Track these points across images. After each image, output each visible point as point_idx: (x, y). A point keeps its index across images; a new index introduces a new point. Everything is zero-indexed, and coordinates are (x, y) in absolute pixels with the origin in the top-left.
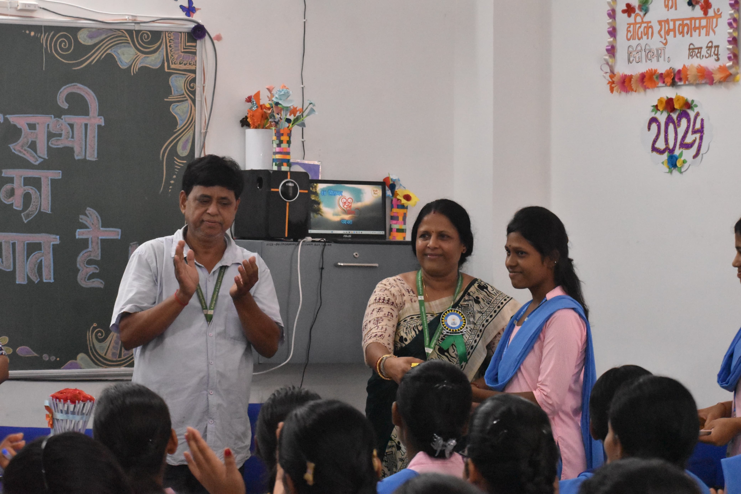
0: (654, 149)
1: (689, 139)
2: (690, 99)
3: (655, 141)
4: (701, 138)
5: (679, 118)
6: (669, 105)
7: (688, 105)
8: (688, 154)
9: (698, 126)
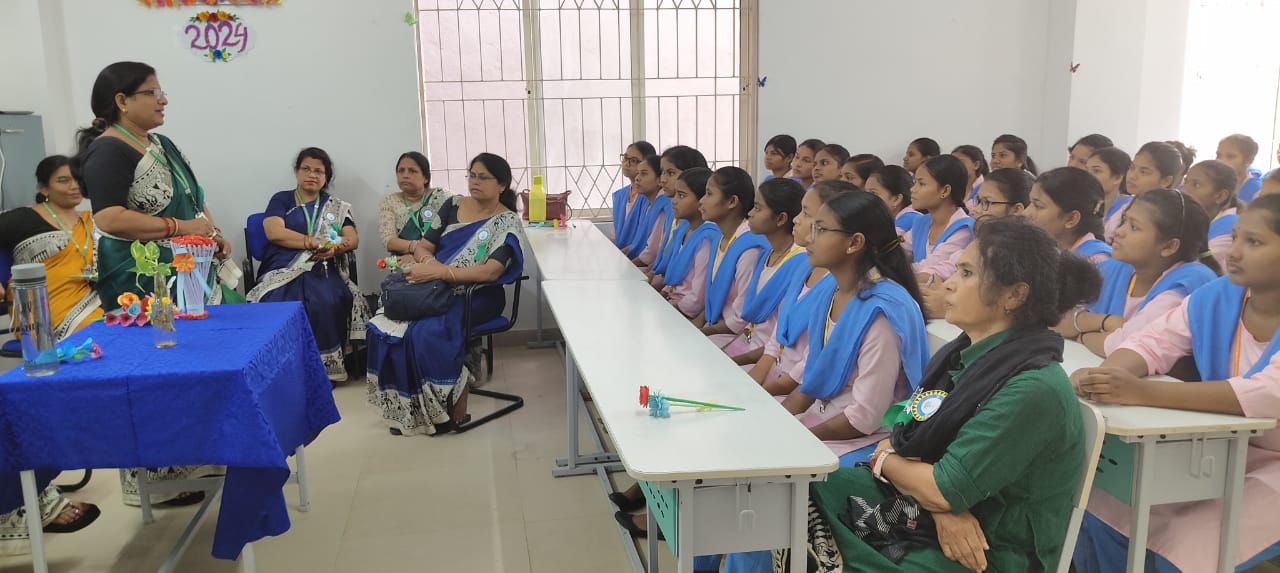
0: (193, 45)
1: (232, 40)
2: (232, 15)
3: (196, 40)
4: (245, 40)
5: (220, 27)
6: (213, 17)
7: (231, 18)
8: (233, 50)
9: (241, 31)
